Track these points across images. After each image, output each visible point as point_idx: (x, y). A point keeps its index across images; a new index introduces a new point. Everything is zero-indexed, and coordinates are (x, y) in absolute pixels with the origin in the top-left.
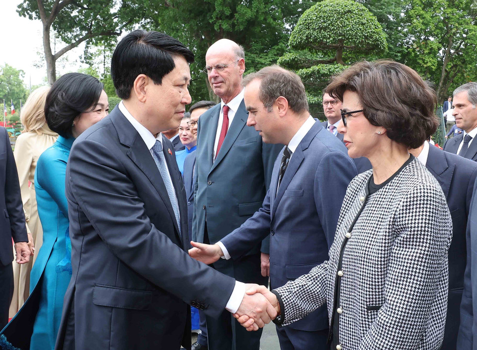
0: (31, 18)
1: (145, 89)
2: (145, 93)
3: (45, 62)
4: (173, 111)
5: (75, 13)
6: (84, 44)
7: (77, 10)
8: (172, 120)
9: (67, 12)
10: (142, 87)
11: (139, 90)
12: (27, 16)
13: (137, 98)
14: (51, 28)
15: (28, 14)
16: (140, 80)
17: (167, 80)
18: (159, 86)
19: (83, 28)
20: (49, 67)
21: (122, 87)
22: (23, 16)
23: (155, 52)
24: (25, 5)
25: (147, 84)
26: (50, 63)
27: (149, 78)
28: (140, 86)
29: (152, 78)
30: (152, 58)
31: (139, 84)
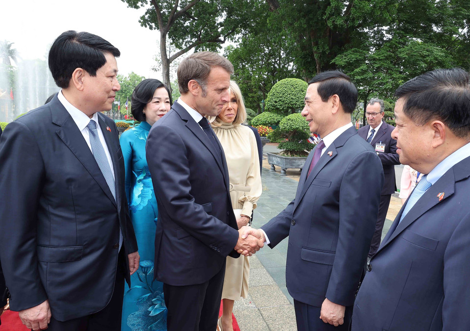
0: (151, 28)
1: (82, 80)
2: (82, 83)
3: (161, 67)
4: (107, 96)
5: (187, 24)
6: (193, 49)
7: (189, 21)
8: (106, 103)
9: (180, 23)
10: (80, 78)
11: (77, 81)
12: (148, 27)
13: (76, 87)
14: (167, 36)
15: (149, 24)
16: (77, 73)
17: (100, 72)
18: (94, 78)
19: (193, 36)
20: (164, 69)
21: (61, 79)
22: (144, 26)
23: (89, 49)
24: (147, 17)
25: (84, 76)
26: (165, 65)
27: (86, 71)
28: (78, 78)
29: (88, 71)
30: (87, 54)
31: (76, 76)
